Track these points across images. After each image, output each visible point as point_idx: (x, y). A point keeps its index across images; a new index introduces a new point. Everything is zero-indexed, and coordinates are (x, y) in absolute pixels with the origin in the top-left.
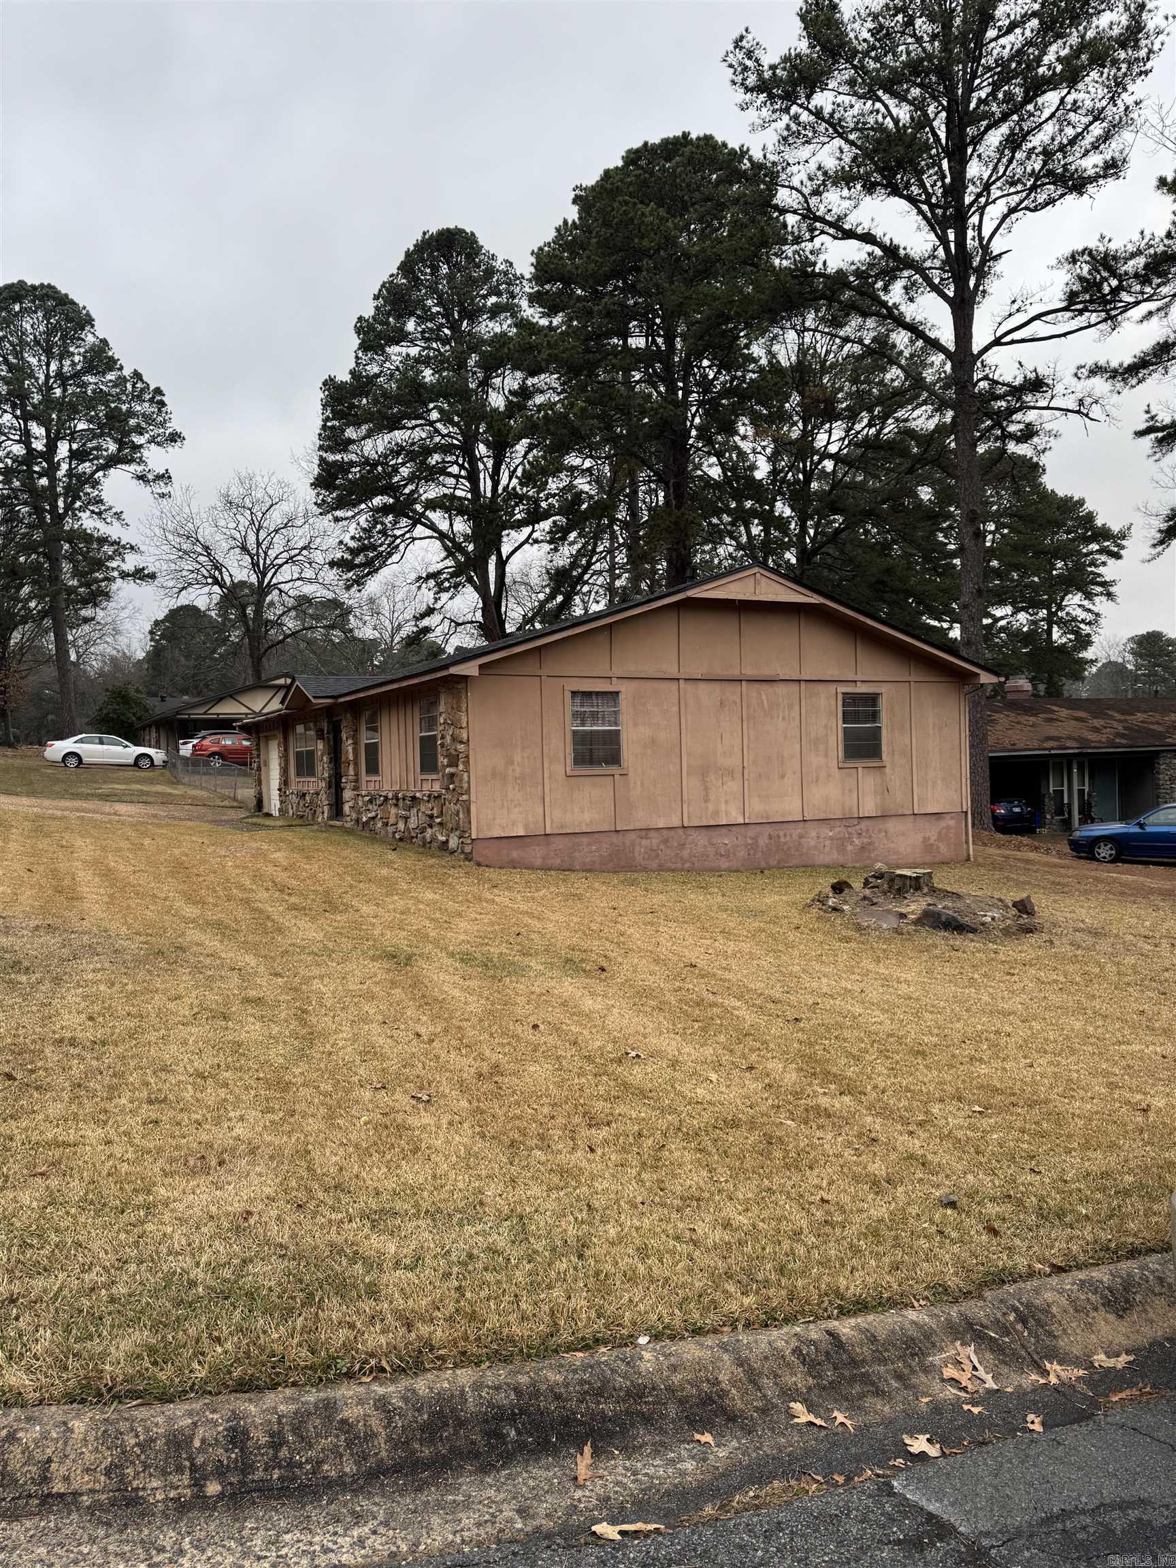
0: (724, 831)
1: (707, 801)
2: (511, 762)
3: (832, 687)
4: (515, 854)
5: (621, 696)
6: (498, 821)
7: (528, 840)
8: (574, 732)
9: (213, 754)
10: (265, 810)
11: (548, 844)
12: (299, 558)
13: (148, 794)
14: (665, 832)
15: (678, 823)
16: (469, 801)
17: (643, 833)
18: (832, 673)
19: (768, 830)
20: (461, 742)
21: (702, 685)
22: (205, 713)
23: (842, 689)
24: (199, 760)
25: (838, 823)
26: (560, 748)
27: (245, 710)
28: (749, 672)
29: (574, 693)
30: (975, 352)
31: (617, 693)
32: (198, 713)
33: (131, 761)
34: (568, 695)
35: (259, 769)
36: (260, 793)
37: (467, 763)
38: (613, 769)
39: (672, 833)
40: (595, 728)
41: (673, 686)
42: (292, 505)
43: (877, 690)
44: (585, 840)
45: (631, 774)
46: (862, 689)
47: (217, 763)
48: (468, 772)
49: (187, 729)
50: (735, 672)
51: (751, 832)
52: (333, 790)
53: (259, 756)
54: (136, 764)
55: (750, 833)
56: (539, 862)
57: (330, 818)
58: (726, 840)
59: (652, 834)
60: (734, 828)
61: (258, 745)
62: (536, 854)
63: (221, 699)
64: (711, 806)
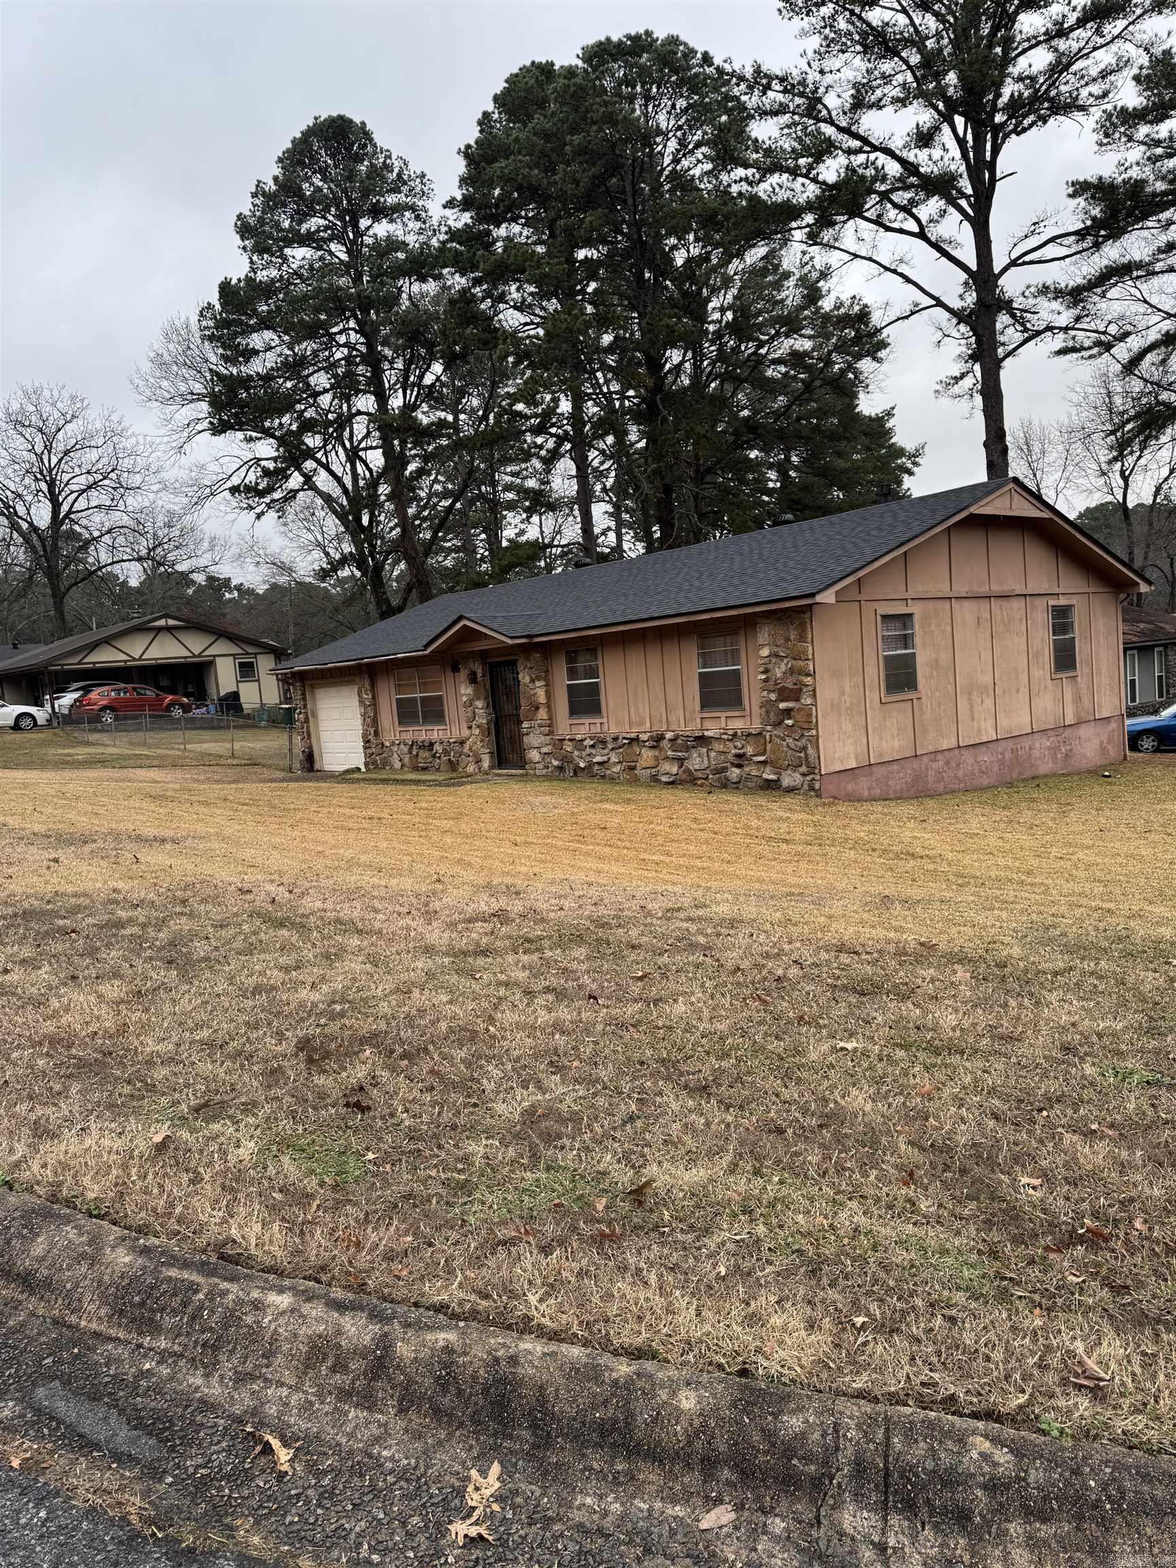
0: (983, 749)
1: (973, 719)
2: (843, 693)
3: (1045, 599)
4: (850, 787)
5: (916, 618)
6: (837, 755)
7: (857, 771)
8: (886, 657)
11: (871, 774)
14: (947, 753)
15: (954, 743)
16: (818, 735)
17: (933, 756)
18: (1044, 588)
19: (1010, 744)
20: (808, 675)
21: (966, 604)
23: (1051, 603)
25: (1052, 733)
26: (875, 673)
27: (124, 657)
28: (996, 588)
29: (884, 617)
30: (996, 272)
31: (910, 615)
33: (11, 722)
34: (879, 618)
35: (307, 721)
36: (310, 747)
37: (814, 696)
38: (912, 695)
39: (950, 754)
40: (899, 652)
41: (947, 604)
43: (1071, 603)
44: (895, 767)
45: (924, 700)
46: (1062, 601)
47: (111, 718)
48: (816, 706)
50: (984, 589)
51: (1000, 747)
53: (305, 706)
54: (16, 727)
55: (1000, 749)
56: (866, 794)
57: (492, 767)
58: (985, 757)
59: (939, 757)
60: (990, 745)
61: (304, 694)
62: (863, 786)
63: (97, 646)
64: (975, 724)
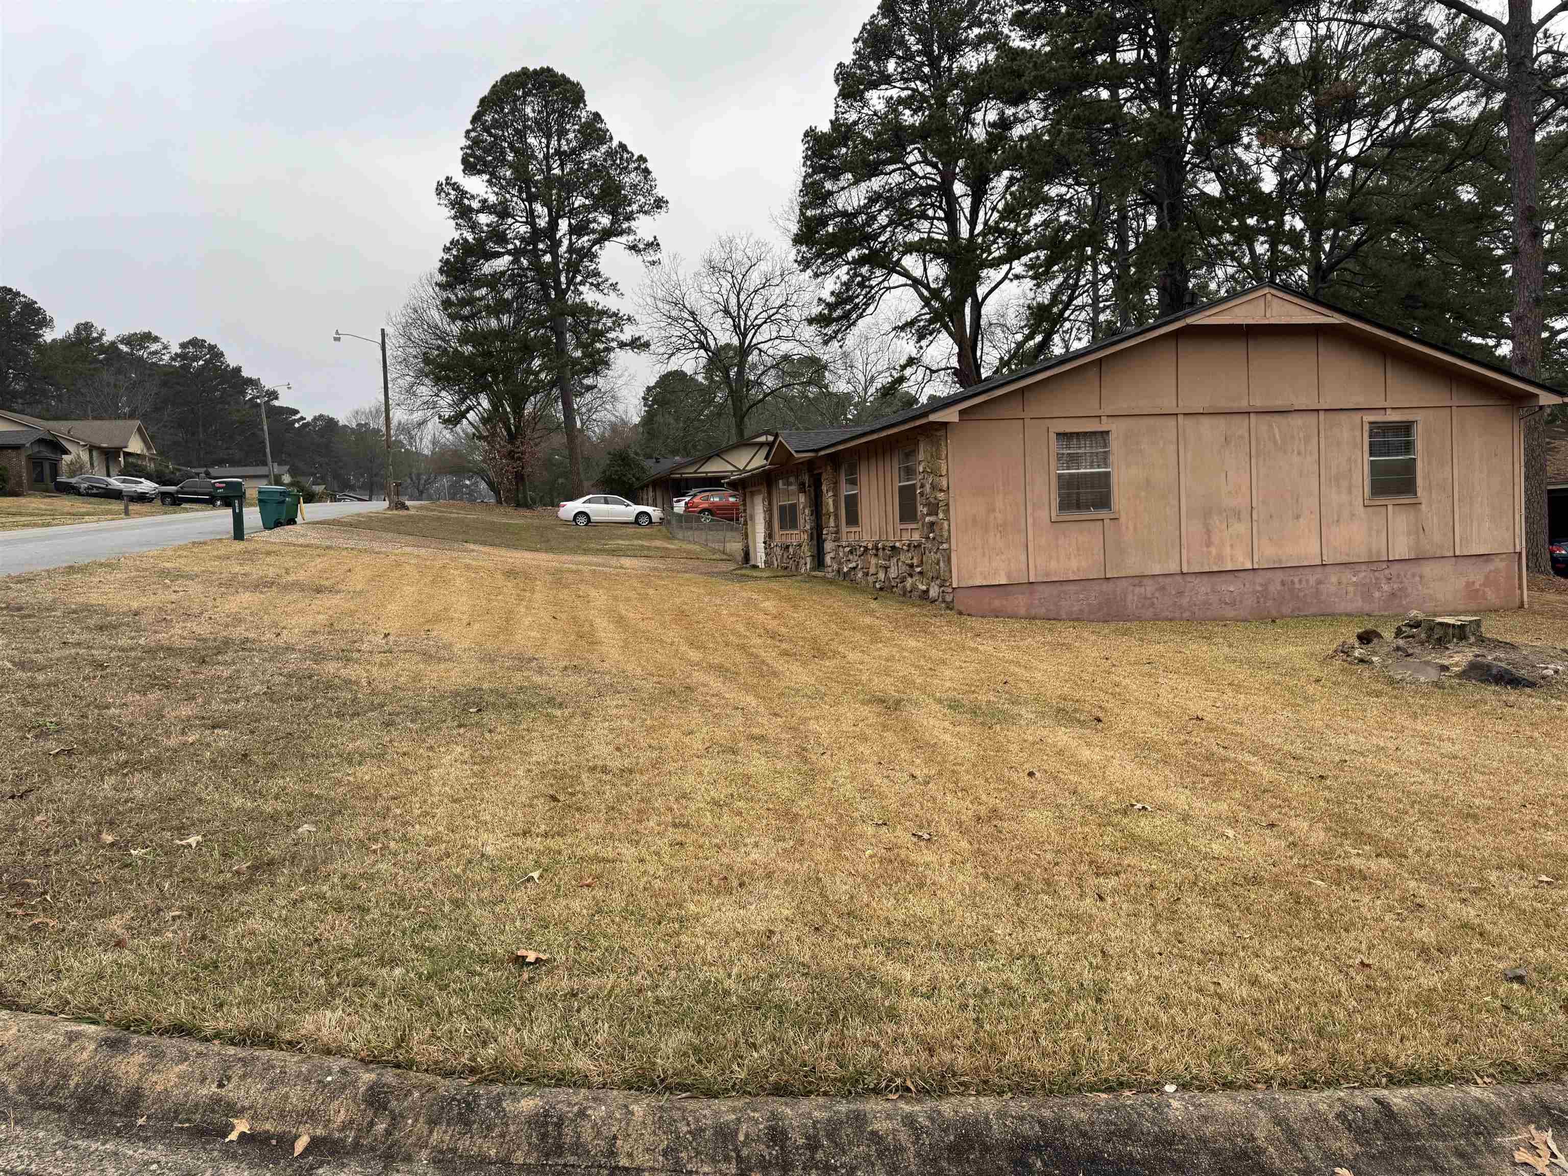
0: (1230, 577)
1: (1209, 544)
2: (993, 509)
3: (1356, 417)
4: (997, 603)
5: (1112, 436)
6: (978, 570)
7: (1010, 588)
8: (1060, 476)
9: (703, 511)
10: (752, 563)
11: (1031, 593)
12: (778, 316)
13: (649, 548)
14: (1160, 579)
15: (1176, 570)
16: (950, 549)
17: (1136, 581)
18: (1359, 400)
19: (1279, 576)
20: (941, 490)
21: (1206, 421)
22: (695, 472)
23: (1370, 418)
24: (691, 518)
25: (1364, 567)
26: (1045, 493)
27: (731, 468)
28: (1258, 402)
29: (1058, 434)
30: (1535, 20)
31: (1107, 432)
32: (689, 472)
33: (632, 519)
34: (1053, 437)
35: (746, 523)
36: (747, 547)
37: (947, 511)
38: (1103, 514)
39: (1169, 580)
40: (1083, 471)
41: (1171, 422)
42: (770, 264)
43: (1410, 418)
44: (1072, 588)
45: (1123, 519)
46: (1393, 417)
47: (706, 519)
48: (948, 520)
49: (679, 487)
50: (1243, 405)
51: (1260, 579)
52: (815, 542)
53: (745, 511)
54: (637, 522)
55: (1258, 581)
56: (1023, 611)
57: (812, 569)
58: (1231, 587)
59: (1145, 581)
60: (1241, 574)
61: (744, 500)
62: (1020, 602)
63: (709, 458)
64: (1214, 551)
